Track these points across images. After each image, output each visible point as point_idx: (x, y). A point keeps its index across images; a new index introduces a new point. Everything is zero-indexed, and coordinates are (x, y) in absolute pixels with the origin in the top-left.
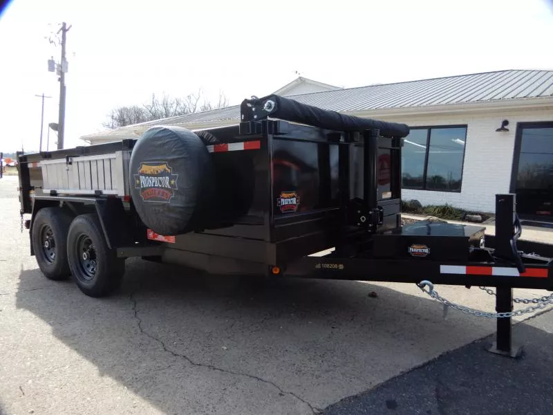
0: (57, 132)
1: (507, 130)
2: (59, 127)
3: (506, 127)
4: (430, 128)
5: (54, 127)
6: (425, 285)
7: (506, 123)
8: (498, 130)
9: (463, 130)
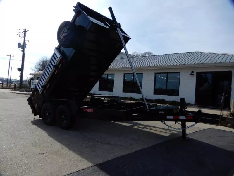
0: (20, 72)
1: (193, 74)
2: (21, 70)
3: (193, 73)
4: (167, 73)
5: (19, 69)
6: (163, 121)
7: (193, 72)
8: (190, 74)
9: (179, 74)
